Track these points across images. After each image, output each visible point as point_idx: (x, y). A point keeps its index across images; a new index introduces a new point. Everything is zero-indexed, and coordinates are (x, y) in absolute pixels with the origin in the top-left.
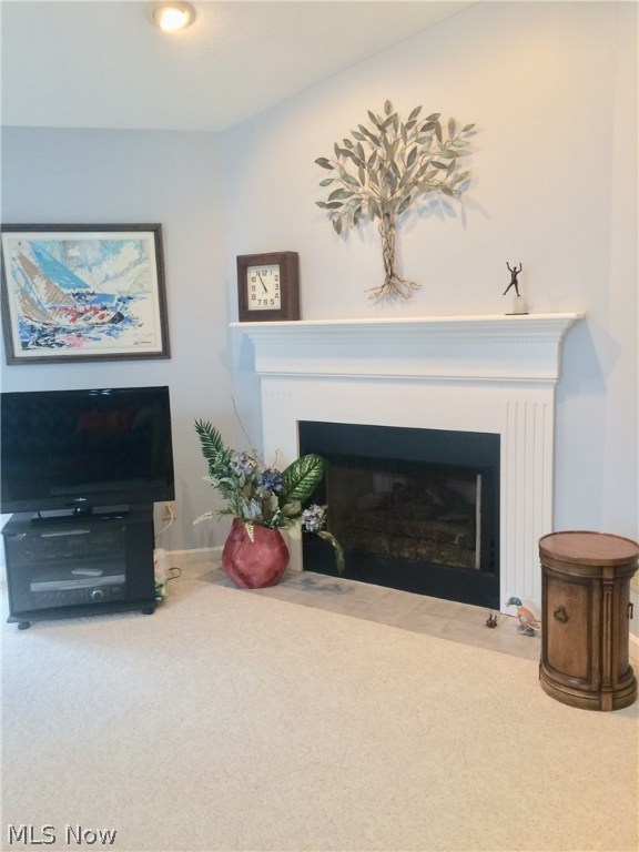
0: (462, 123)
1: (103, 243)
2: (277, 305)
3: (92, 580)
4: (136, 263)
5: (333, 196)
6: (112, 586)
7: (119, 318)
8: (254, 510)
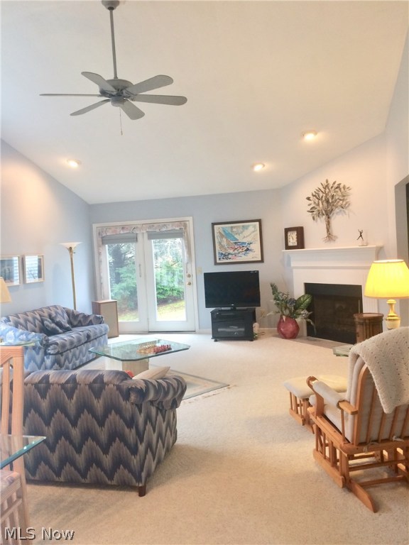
0: (347, 186)
1: (243, 226)
2: (296, 244)
3: (235, 329)
4: (253, 232)
5: (311, 209)
6: (241, 331)
7: (248, 250)
8: (287, 312)
